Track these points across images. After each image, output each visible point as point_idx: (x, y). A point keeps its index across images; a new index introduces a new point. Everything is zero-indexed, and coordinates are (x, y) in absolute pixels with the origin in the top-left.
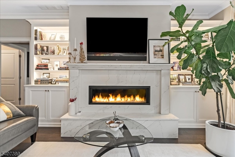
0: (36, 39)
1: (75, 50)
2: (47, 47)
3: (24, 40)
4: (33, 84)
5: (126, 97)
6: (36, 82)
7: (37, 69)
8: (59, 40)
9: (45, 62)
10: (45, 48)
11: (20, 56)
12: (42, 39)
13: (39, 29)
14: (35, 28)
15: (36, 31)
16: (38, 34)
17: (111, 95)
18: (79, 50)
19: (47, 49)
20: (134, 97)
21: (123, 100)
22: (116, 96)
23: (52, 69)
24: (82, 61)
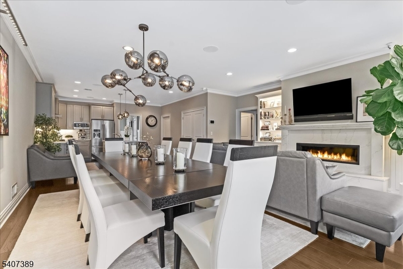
0: (261, 107)
1: (285, 115)
2: (268, 112)
3: (254, 108)
4: (259, 140)
5: (333, 155)
6: (261, 139)
7: (262, 130)
8: (277, 106)
9: (267, 124)
10: (267, 113)
11: (252, 118)
12: (265, 107)
13: (263, 100)
14: (260, 100)
15: (261, 102)
16: (262, 103)
17: (319, 152)
18: (288, 114)
19: (269, 114)
20: (341, 156)
21: (330, 157)
22: (324, 153)
23: (272, 130)
24: (290, 123)
